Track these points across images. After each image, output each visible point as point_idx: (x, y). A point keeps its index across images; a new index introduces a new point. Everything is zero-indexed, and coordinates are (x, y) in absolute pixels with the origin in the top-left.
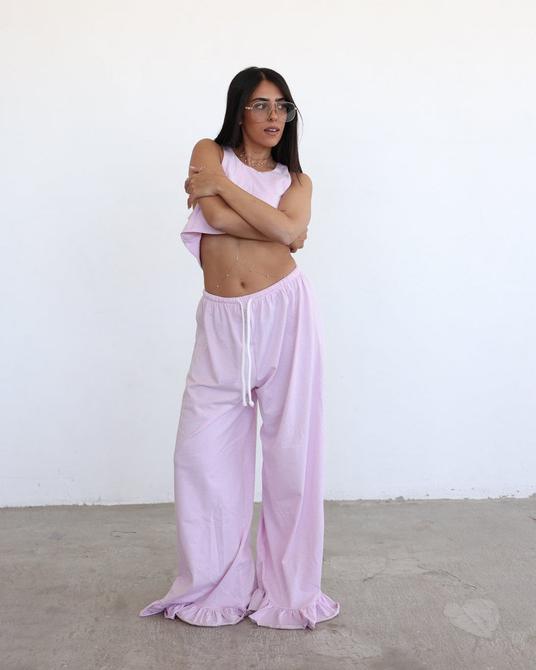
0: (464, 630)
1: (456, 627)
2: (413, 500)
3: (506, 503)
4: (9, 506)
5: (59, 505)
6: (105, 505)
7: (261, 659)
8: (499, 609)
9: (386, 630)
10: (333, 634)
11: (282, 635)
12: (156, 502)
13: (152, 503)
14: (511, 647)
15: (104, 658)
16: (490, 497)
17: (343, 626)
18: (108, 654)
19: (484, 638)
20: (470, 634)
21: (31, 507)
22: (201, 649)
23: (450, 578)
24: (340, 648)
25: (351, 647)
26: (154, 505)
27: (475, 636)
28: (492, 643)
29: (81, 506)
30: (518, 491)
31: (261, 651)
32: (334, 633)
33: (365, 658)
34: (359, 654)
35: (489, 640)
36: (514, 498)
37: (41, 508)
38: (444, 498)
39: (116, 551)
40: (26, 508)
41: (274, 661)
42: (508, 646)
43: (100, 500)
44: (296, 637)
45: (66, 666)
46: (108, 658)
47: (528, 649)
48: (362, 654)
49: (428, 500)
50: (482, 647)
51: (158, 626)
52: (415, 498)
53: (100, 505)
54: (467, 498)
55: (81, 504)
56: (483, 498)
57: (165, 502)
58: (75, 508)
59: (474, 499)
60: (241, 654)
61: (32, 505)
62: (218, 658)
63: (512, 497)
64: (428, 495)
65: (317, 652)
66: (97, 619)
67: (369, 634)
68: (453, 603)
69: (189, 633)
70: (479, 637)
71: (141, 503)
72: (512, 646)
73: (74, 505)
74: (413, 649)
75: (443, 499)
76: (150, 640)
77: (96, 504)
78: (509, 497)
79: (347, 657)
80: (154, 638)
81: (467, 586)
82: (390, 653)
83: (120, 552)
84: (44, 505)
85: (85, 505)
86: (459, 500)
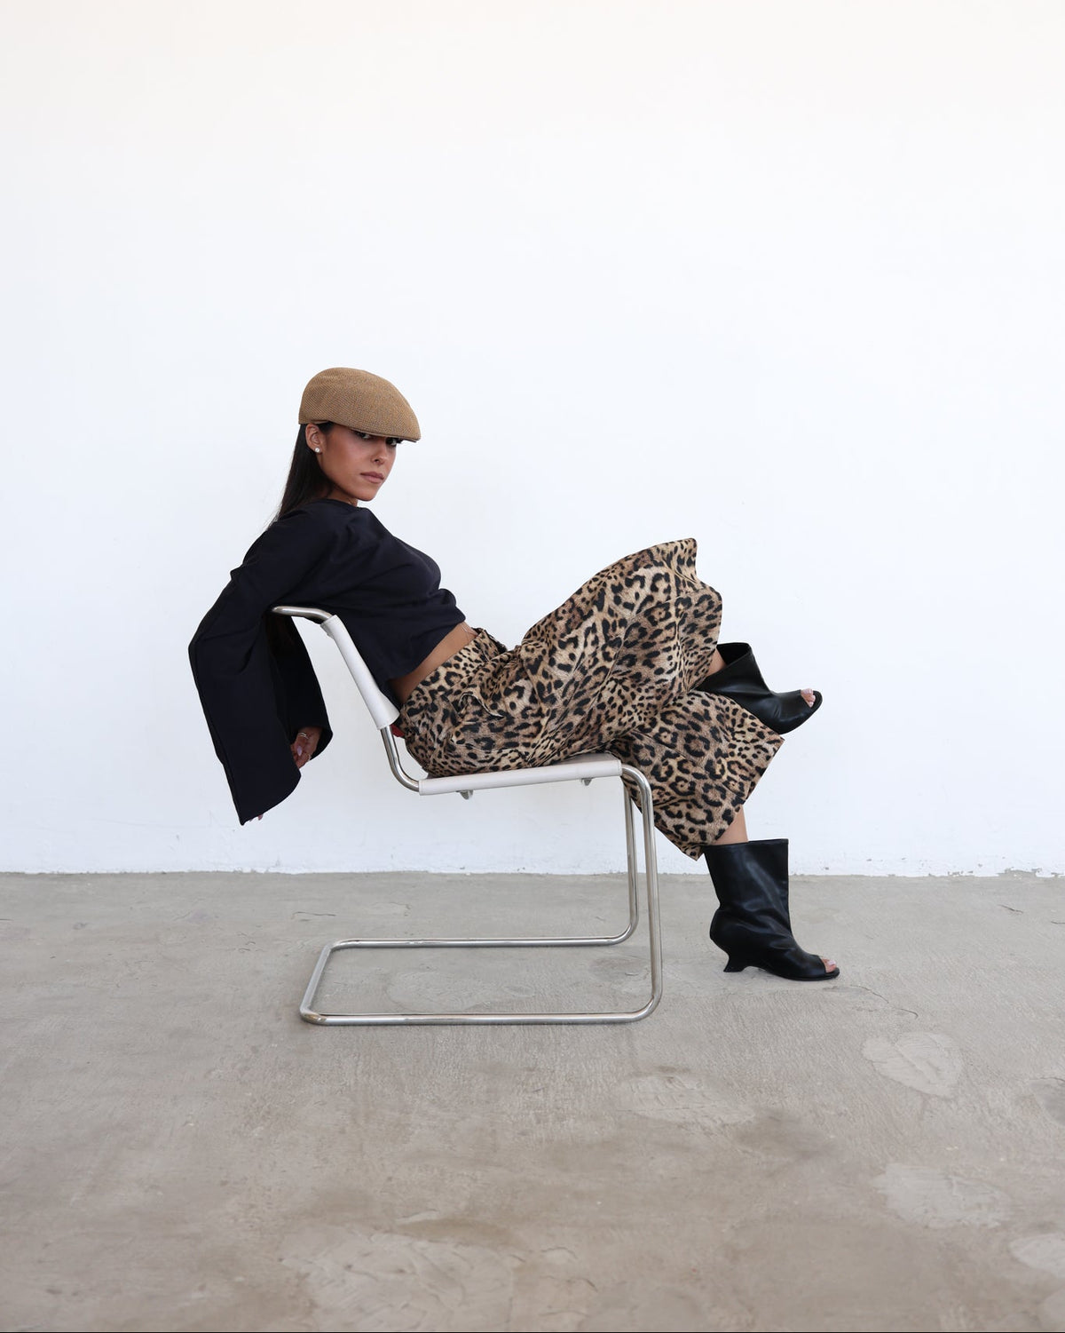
0: (900, 1083)
1: (884, 1077)
2: (802, 875)
3: (958, 883)
4: (128, 871)
5: (211, 870)
6: (287, 872)
7: (539, 1122)
8: (961, 1050)
9: (761, 1078)
10: (668, 1084)
11: (578, 1083)
12: (371, 871)
13: (365, 871)
14: (987, 1113)
15: (262, 1113)
16: (933, 873)
17: (686, 1070)
18: (269, 1107)
19: (936, 1096)
20: (912, 1089)
21: (164, 873)
22: (433, 1102)
23: (871, 998)
24: (681, 1107)
25: (700, 1105)
26: (368, 875)
27: (920, 1093)
28: (953, 1105)
29: (247, 874)
30: (980, 865)
31: (540, 1108)
32: (671, 1082)
33: (724, 1126)
34: (715, 1118)
35: (946, 1100)
36: (973, 877)
37: (181, 874)
38: (854, 874)
39: (299, 943)
40: (155, 875)
41: (562, 1126)
42: (982, 1111)
43: (278, 864)
44: (601, 1087)
45: (192, 1125)
46: (268, 1113)
47: (1018, 1117)
48: (720, 1119)
49: (827, 876)
50: (935, 1111)
51: (360, 1063)
52: (806, 874)
53: (278, 873)
54: (893, 875)
55: (247, 870)
56: (921, 875)
57: (386, 870)
58: (237, 875)
59: (904, 877)
60: (503, 1113)
61: (165, 871)
62: (463, 1118)
63: (968, 874)
64: (827, 869)
65: (640, 1113)
66: (255, 1050)
67: (732, 1085)
68: (878, 1037)
69: (414, 1076)
70: (927, 1094)
71: (347, 871)
72: (990, 1111)
73: (235, 872)
74: (811, 1111)
75: (852, 876)
76: (345, 1084)
77: (272, 870)
78: (964, 874)
79: (693, 1123)
80: (352, 1082)
81: (902, 1012)
82: (771, 1118)
83: (305, 943)
84: (186, 871)
85: (254, 873)
86: (880, 877)
